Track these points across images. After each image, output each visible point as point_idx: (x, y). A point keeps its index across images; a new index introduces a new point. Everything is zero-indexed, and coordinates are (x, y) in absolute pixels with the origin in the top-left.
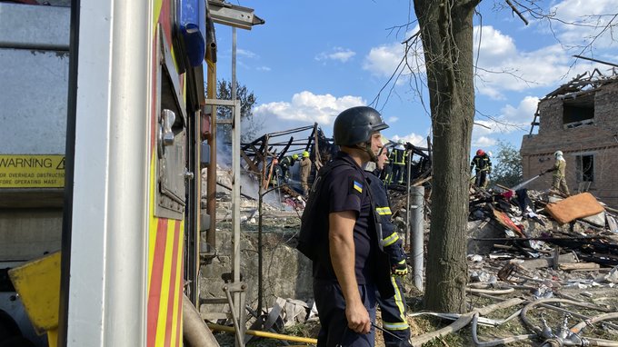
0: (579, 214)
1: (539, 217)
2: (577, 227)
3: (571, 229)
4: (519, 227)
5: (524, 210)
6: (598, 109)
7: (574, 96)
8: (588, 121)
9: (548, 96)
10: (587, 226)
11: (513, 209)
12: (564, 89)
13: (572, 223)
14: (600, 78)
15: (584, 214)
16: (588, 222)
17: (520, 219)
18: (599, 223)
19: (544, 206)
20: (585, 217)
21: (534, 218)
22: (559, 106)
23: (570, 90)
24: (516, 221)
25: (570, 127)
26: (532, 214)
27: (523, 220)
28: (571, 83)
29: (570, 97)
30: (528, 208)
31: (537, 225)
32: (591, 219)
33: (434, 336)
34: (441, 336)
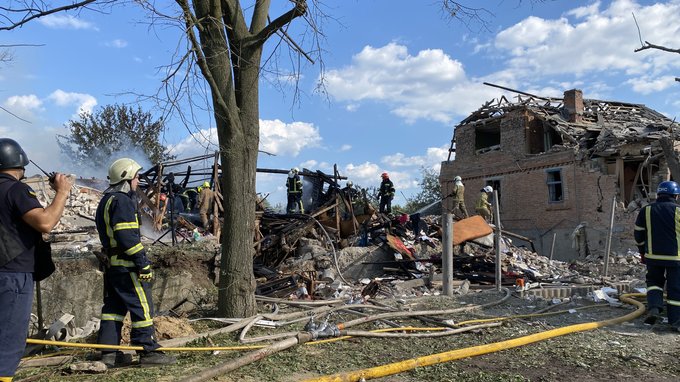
0: (469, 235)
1: (431, 240)
2: (467, 248)
3: (462, 250)
4: (410, 250)
5: (417, 233)
6: (504, 135)
7: (484, 122)
8: (496, 147)
9: (462, 122)
10: (477, 247)
11: (408, 233)
12: (476, 116)
13: (463, 244)
14: (507, 105)
15: (473, 236)
16: (478, 243)
17: (412, 242)
18: (488, 244)
19: (437, 229)
20: (475, 238)
21: (426, 241)
22: (472, 132)
23: (482, 117)
24: (409, 244)
25: (481, 152)
26: (425, 237)
27: (416, 243)
28: (481, 110)
29: (480, 124)
30: (422, 232)
31: (429, 248)
32: (480, 241)
33: (201, 336)
34: (208, 336)
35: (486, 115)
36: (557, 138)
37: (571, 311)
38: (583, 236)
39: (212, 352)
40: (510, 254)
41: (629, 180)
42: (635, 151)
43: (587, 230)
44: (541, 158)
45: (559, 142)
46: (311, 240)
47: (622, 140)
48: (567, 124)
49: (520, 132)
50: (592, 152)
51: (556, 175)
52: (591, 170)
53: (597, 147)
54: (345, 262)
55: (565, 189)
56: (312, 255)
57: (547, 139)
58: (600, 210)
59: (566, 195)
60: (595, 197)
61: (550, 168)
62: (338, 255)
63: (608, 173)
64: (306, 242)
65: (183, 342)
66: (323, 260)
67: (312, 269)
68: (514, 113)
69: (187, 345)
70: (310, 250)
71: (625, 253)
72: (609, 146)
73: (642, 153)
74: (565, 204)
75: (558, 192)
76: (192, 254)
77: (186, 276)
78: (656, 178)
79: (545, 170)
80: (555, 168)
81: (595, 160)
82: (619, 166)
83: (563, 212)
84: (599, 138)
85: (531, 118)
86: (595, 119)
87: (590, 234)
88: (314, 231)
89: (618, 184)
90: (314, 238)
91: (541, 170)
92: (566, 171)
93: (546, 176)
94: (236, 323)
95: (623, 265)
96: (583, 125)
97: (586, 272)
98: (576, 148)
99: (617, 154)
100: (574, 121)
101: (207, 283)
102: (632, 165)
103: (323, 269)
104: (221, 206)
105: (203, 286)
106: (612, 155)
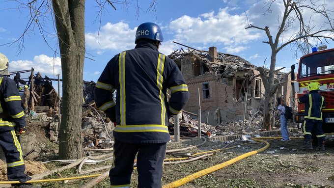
2: (171, 120)
6: (183, 67)
14: (183, 53)
33: (53, 172)
34: (58, 171)
35: (174, 58)
36: (206, 69)
37: (239, 146)
38: (219, 114)
39: (63, 181)
40: (190, 123)
41: (238, 88)
42: (241, 75)
43: (221, 111)
44: (200, 78)
45: (208, 70)
46: (90, 118)
47: (235, 70)
48: (211, 62)
49: (190, 66)
50: (223, 75)
51: (207, 86)
52: (222, 84)
53: (225, 73)
54: (110, 129)
55: (211, 92)
56: (92, 126)
57: (202, 69)
58: (226, 102)
59: (211, 95)
60: (224, 96)
61: (204, 83)
62: (107, 125)
63: (229, 84)
64: (88, 119)
65: (42, 176)
66: (98, 128)
67: (92, 133)
68: (187, 56)
69: (45, 178)
70: (91, 123)
71: (238, 121)
72: (230, 73)
73: (244, 76)
74: (210, 99)
75: (207, 94)
76: (35, 123)
77: (32, 136)
78: (250, 87)
79: (201, 83)
80: (206, 83)
81: (224, 79)
82: (234, 82)
83: (210, 103)
84: (225, 69)
85: (195, 59)
86: (222, 61)
87: (222, 113)
88: (92, 113)
89: (234, 91)
90: (92, 117)
91: (200, 83)
92: (211, 84)
93: (202, 86)
94: (74, 163)
95: (238, 126)
96: (217, 64)
97: (224, 130)
98: (216, 73)
99: (233, 76)
100: (213, 61)
101: (45, 140)
102: (239, 81)
103: (99, 133)
104: (36, 99)
105: (43, 142)
106: (231, 77)
